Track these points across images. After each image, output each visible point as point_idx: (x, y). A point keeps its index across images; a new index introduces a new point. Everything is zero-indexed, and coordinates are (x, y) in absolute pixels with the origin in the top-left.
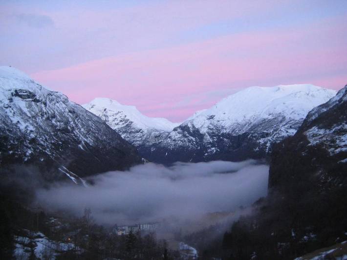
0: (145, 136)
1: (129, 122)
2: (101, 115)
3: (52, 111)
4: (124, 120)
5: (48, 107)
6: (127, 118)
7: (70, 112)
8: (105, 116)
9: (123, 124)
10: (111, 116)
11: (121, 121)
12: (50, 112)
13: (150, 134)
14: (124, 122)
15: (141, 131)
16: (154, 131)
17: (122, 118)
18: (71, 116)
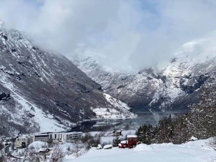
0: (113, 79)
1: (99, 67)
2: (73, 61)
3: (13, 45)
4: (93, 65)
5: (8, 40)
6: (96, 63)
7: (34, 48)
8: (76, 61)
9: (93, 68)
10: (81, 61)
11: (91, 66)
12: (10, 46)
13: (117, 77)
14: (93, 67)
15: (109, 74)
16: (121, 74)
17: (92, 63)
18: (34, 52)
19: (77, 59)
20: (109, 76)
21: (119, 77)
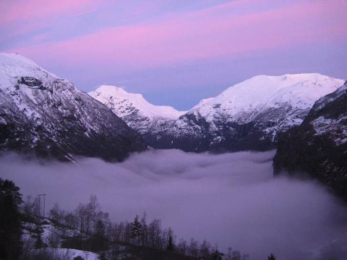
0: (151, 124)
1: (135, 110)
2: (107, 103)
3: (58, 99)
4: (130, 108)
5: (54, 94)
6: (133, 106)
7: (76, 99)
9: (129, 112)
10: (116, 104)
11: (127, 109)
12: (56, 100)
13: (156, 122)
14: (130, 110)
15: (147, 119)
16: (159, 119)
17: (128, 106)
18: (77, 104)
19: (112, 102)
20: (147, 120)
21: (159, 122)
